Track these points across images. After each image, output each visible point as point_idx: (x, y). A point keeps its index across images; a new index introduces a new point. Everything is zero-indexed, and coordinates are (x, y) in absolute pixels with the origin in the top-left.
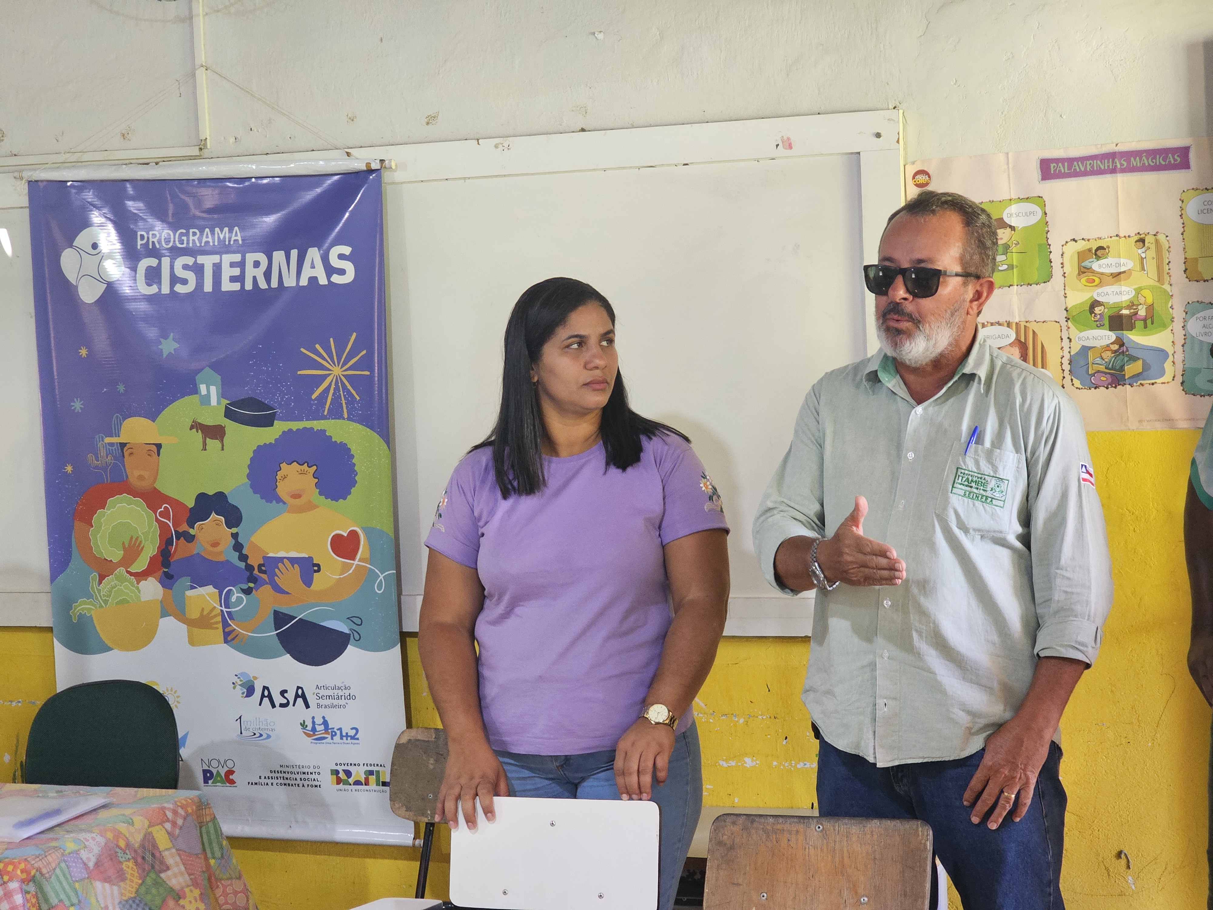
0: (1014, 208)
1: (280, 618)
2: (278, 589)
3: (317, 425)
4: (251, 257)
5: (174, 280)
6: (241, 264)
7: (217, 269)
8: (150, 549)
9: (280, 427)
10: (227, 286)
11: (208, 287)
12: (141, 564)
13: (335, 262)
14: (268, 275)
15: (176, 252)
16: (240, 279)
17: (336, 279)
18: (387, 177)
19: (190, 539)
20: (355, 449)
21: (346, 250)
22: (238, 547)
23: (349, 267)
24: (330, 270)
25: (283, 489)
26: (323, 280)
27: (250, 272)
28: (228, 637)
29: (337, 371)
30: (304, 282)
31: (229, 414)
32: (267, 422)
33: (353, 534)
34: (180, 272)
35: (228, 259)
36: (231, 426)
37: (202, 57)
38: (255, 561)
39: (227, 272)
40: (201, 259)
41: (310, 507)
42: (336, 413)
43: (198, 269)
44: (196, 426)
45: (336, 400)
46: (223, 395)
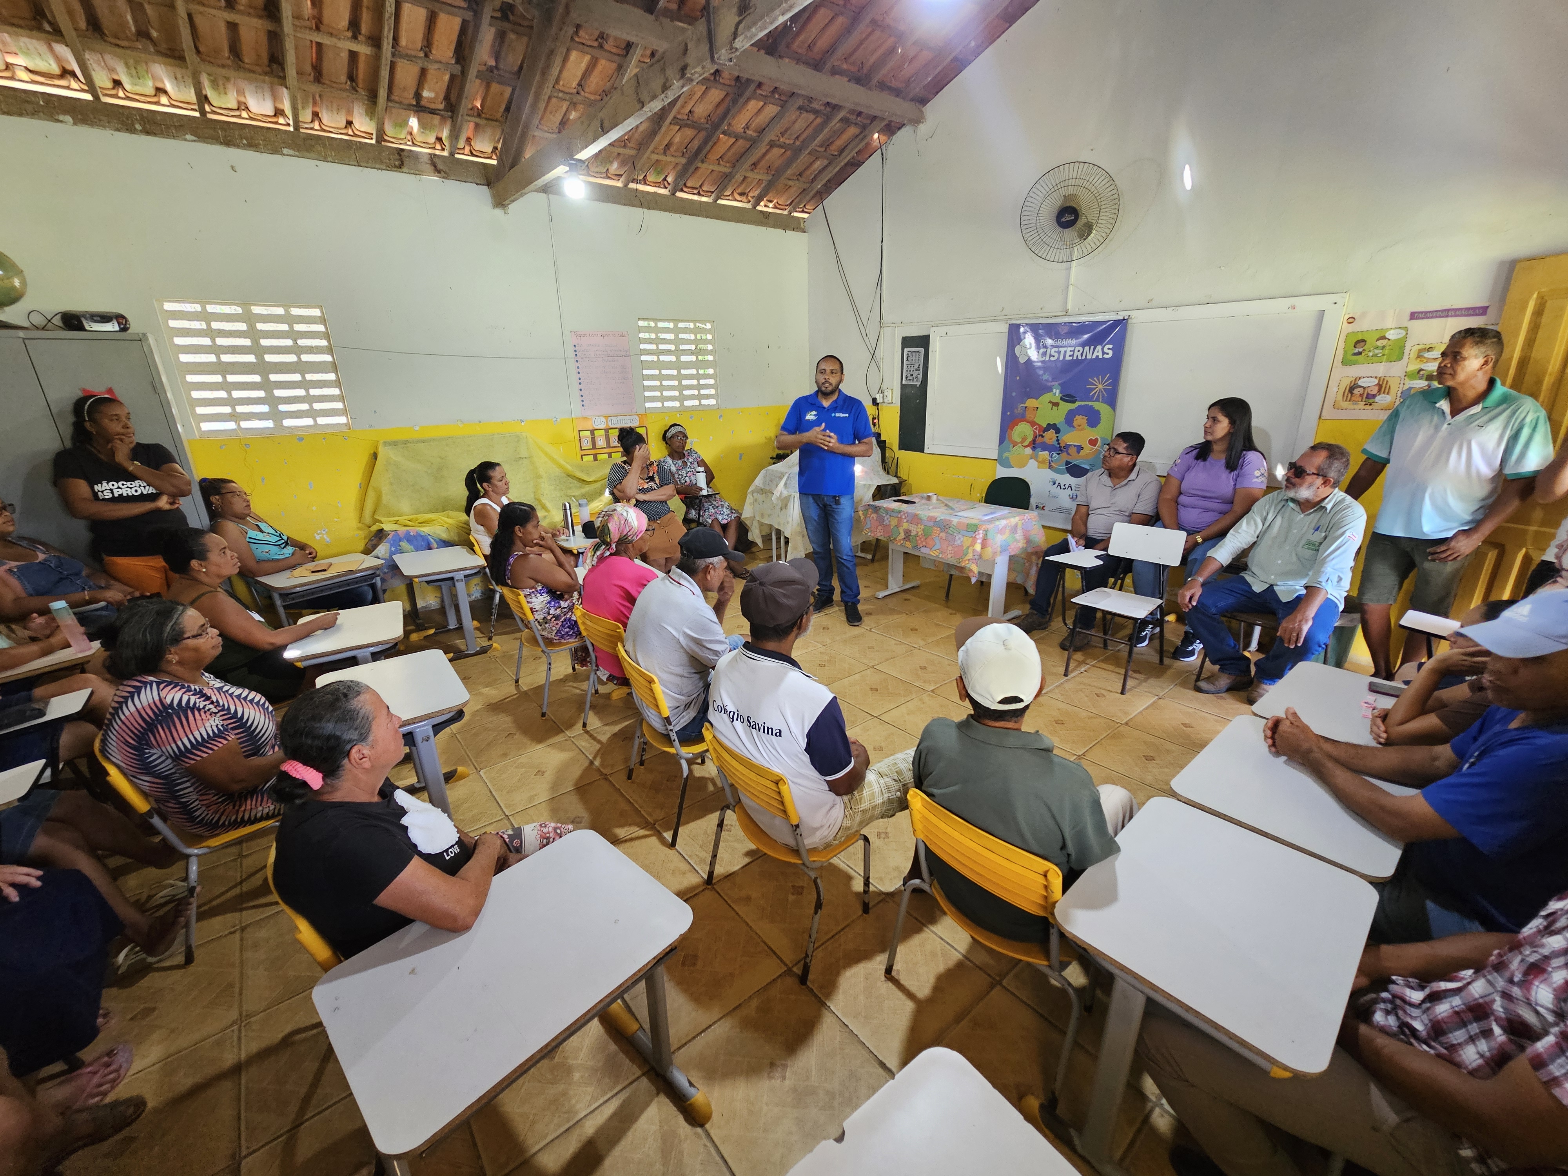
0: (1392, 332)
1: (1067, 463)
2: (1068, 454)
3: (1090, 404)
4: (1077, 349)
5: (1051, 356)
6: (1074, 351)
7: (1065, 352)
8: (1030, 439)
9: (1078, 404)
10: (1068, 358)
11: (1061, 358)
12: (1026, 443)
13: (1106, 350)
14: (1082, 355)
15: (1053, 346)
16: (1072, 356)
17: (1105, 356)
18: (1130, 321)
19: (1043, 437)
20: (1102, 412)
21: (1111, 346)
22: (1058, 440)
23: (1111, 352)
24: (1104, 353)
25: (1075, 423)
26: (1101, 357)
27: (1076, 353)
28: (1050, 467)
29: (1100, 386)
30: (1094, 357)
31: (1062, 399)
32: (1074, 402)
33: (1097, 439)
34: (1053, 353)
35: (1070, 349)
36: (1061, 403)
37: (1072, 280)
38: (1062, 445)
39: (1068, 353)
40: (1061, 349)
41: (1084, 429)
42: (1097, 400)
43: (1059, 353)
44: (1050, 402)
45: (1098, 396)
46: (1061, 393)
